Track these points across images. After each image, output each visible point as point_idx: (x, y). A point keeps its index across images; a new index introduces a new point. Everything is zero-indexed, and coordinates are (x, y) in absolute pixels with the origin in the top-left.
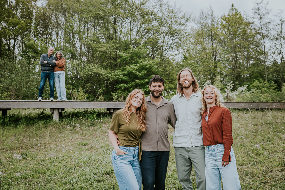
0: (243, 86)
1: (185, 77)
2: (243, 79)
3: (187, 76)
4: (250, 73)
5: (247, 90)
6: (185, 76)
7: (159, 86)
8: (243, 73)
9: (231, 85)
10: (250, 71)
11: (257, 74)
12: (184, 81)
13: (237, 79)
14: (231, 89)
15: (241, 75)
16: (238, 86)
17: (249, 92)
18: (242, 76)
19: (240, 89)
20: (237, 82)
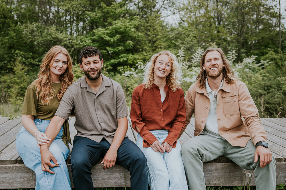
0: (251, 57)
1: (213, 62)
2: (250, 46)
3: (215, 59)
4: (260, 39)
5: (255, 62)
6: (213, 60)
7: (94, 62)
8: (251, 39)
9: (233, 55)
10: (259, 37)
11: (268, 40)
12: (210, 68)
13: (243, 46)
14: (233, 60)
15: (248, 41)
16: (244, 55)
17: (258, 65)
18: (250, 43)
19: (246, 61)
20: (243, 50)
